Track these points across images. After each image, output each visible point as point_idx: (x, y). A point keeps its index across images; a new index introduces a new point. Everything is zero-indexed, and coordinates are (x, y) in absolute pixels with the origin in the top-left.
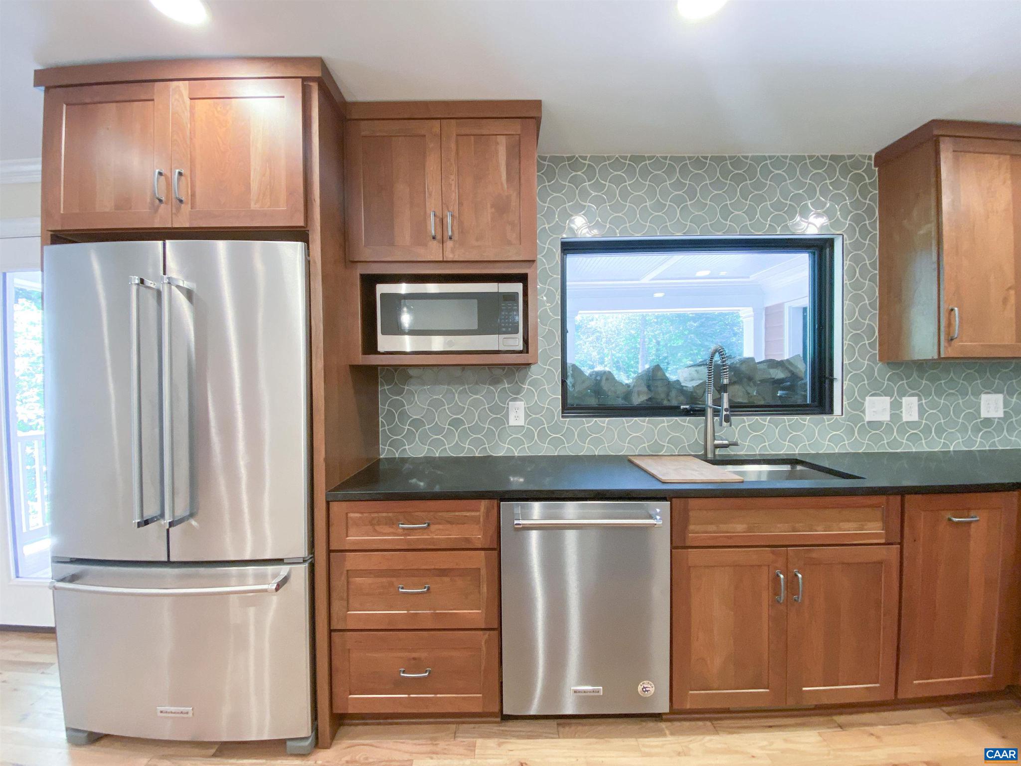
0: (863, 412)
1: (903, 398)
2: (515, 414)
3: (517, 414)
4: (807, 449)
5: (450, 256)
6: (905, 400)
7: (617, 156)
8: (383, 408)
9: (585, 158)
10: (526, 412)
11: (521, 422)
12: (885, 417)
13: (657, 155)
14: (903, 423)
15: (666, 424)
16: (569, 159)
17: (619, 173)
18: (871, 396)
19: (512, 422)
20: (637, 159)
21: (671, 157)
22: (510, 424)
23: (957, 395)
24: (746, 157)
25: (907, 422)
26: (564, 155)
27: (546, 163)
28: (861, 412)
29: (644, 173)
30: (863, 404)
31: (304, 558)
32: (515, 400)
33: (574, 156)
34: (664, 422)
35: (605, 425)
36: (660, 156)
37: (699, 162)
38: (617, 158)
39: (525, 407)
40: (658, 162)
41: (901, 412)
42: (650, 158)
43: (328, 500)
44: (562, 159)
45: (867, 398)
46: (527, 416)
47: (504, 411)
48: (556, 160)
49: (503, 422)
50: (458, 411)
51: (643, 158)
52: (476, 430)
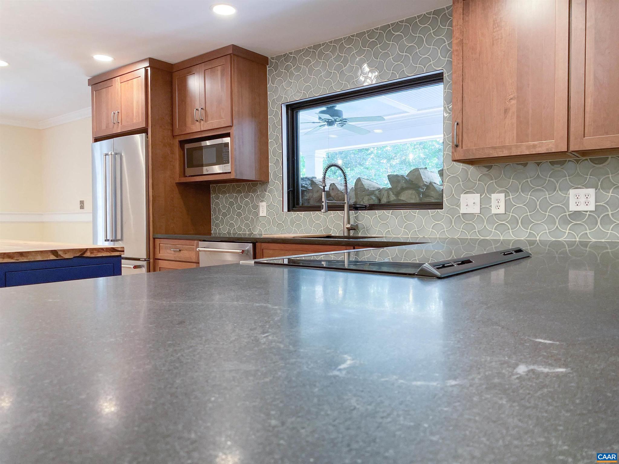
0: (459, 206)
1: (492, 195)
2: (262, 209)
4: (417, 234)
5: (203, 128)
6: (494, 196)
7: (307, 48)
8: (213, 206)
9: (291, 53)
10: (266, 208)
11: (265, 214)
12: (476, 210)
13: (327, 42)
14: (492, 216)
16: (284, 55)
17: (308, 58)
18: (465, 194)
20: (316, 47)
21: (334, 41)
22: (260, 215)
23: (543, 191)
24: (377, 29)
25: (496, 214)
26: (282, 54)
27: (274, 61)
28: (457, 206)
29: (321, 54)
30: (459, 200)
31: (145, 259)
32: (262, 201)
33: (287, 53)
36: (328, 42)
37: (349, 39)
38: (307, 49)
39: (266, 205)
40: (326, 45)
41: (491, 206)
42: (323, 44)
43: (154, 237)
44: (281, 56)
45: (462, 195)
46: (267, 211)
47: (257, 207)
48: (278, 58)
49: (257, 214)
50: (239, 207)
51: (319, 45)
52: (247, 219)
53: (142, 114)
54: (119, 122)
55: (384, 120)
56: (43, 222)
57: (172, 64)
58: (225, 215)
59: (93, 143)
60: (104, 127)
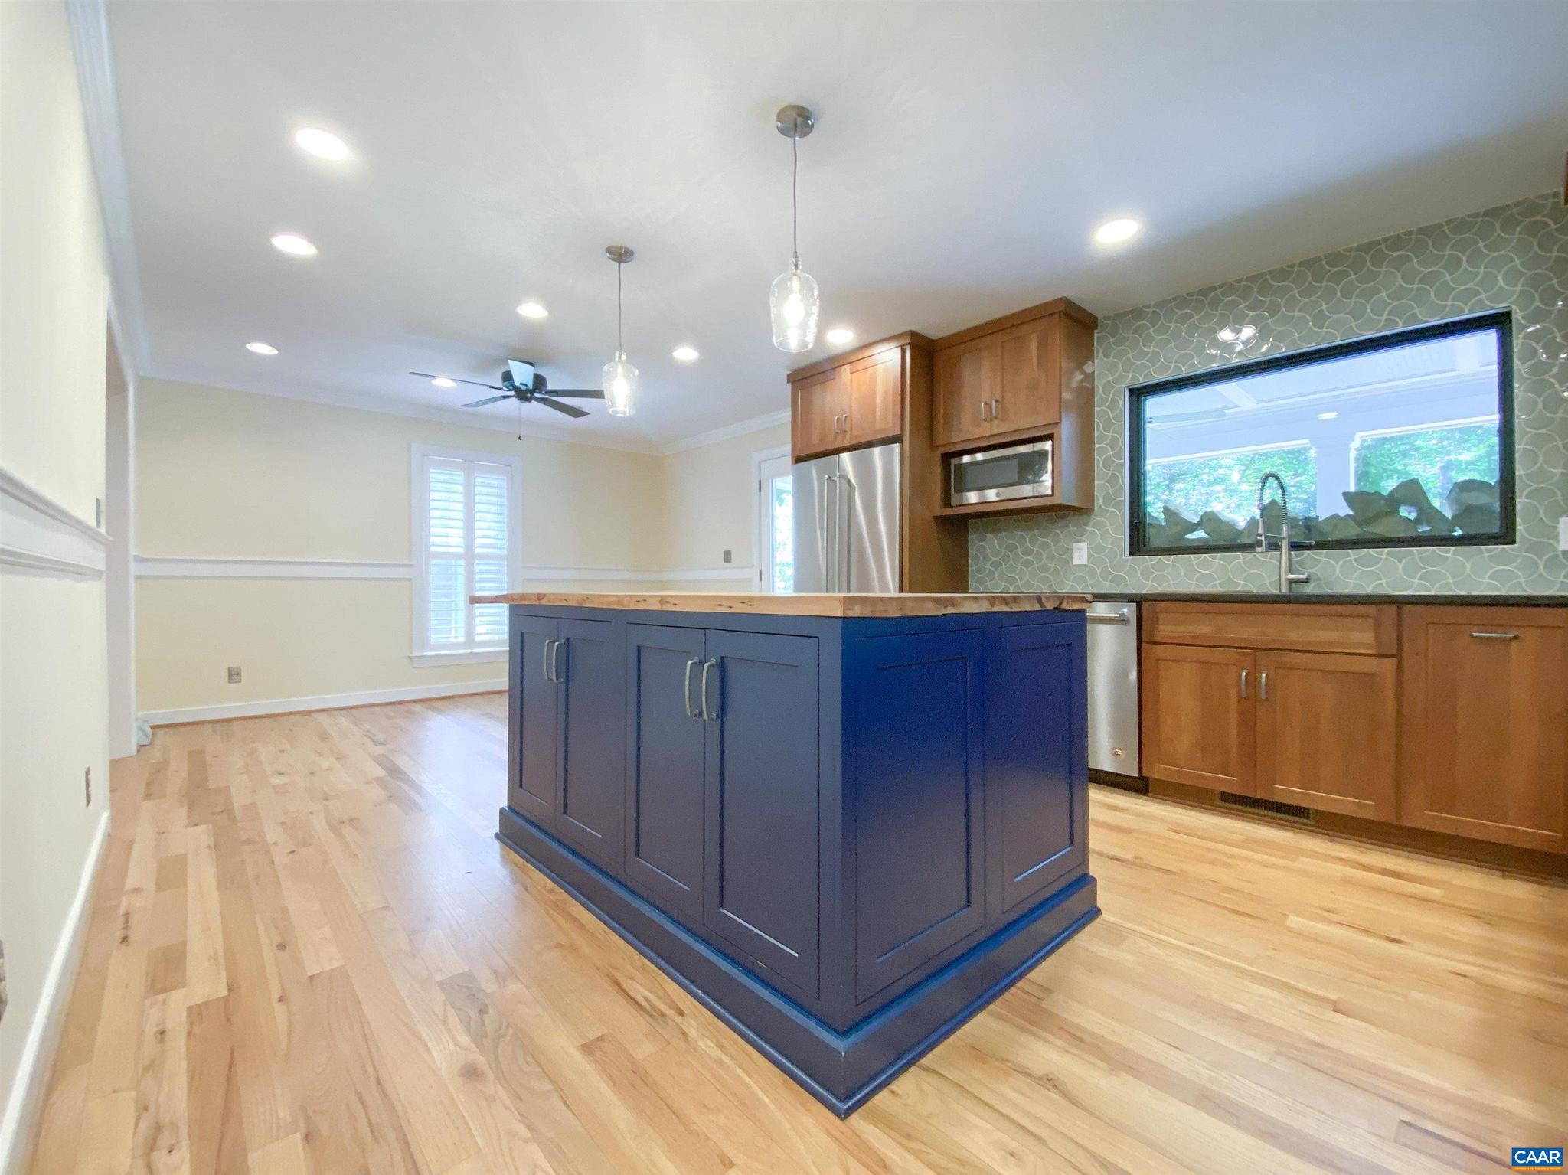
0: (1555, 539)
2: (1078, 554)
3: (1081, 555)
4: (1452, 589)
5: (996, 431)
7: (1184, 294)
8: (972, 552)
9: (1149, 307)
10: (1088, 552)
11: (1084, 561)
13: (1230, 281)
15: (1241, 560)
16: (1132, 312)
17: (1186, 311)
19: (1076, 561)
20: (1204, 292)
21: (1247, 278)
22: (1074, 563)
24: (1350, 250)
27: (1110, 322)
28: (1550, 539)
29: (1214, 304)
30: (1556, 527)
32: (1078, 541)
33: (1137, 309)
34: (1239, 558)
35: (1170, 562)
36: (1233, 281)
37: (1283, 273)
39: (1088, 548)
40: (1229, 288)
42: (1221, 286)
44: (1125, 314)
45: (1562, 520)
46: (1090, 555)
47: (1068, 552)
48: (1120, 316)
49: (1068, 562)
50: (1028, 552)
51: (1213, 288)
52: (1044, 569)
53: (894, 414)
54: (847, 430)
55: (1225, 415)
56: (661, 582)
57: (933, 340)
58: (996, 565)
59: (792, 464)
60: (816, 439)
